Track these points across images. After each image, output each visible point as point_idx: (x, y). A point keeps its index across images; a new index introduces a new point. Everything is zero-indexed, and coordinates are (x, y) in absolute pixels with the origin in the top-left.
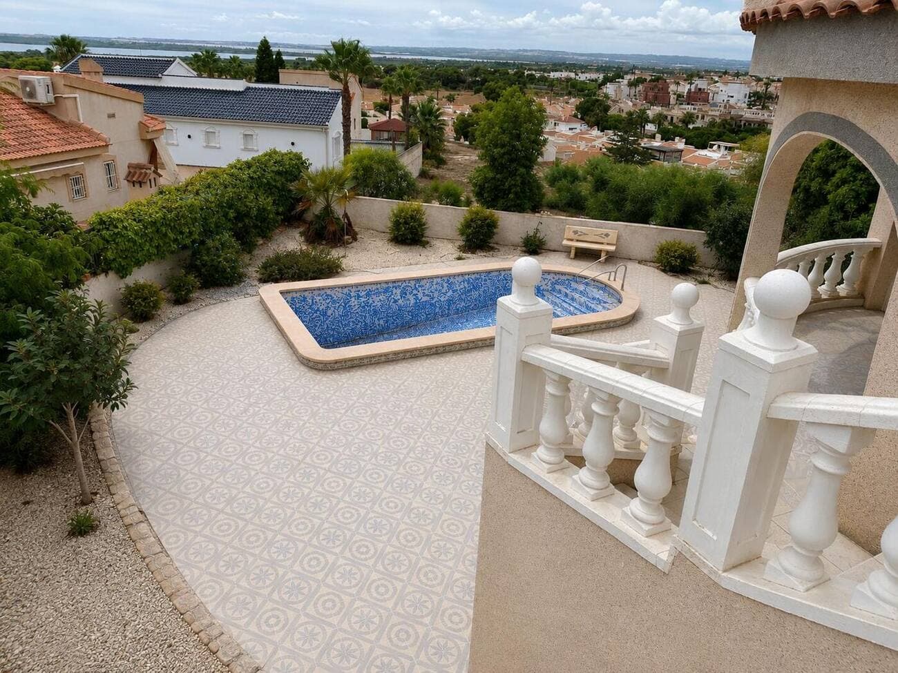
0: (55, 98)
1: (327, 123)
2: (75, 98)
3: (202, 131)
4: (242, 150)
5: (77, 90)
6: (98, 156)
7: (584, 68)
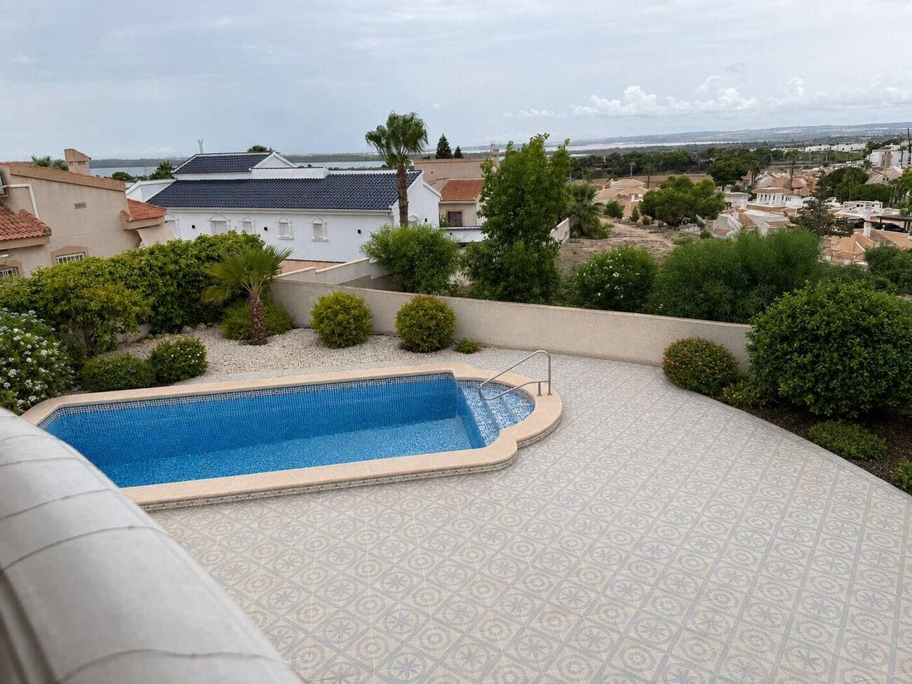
0: (4, 189)
1: (390, 206)
2: (27, 188)
3: (276, 222)
4: (314, 241)
5: (29, 180)
6: (39, 247)
7: (848, 140)
